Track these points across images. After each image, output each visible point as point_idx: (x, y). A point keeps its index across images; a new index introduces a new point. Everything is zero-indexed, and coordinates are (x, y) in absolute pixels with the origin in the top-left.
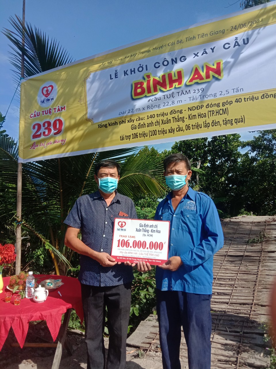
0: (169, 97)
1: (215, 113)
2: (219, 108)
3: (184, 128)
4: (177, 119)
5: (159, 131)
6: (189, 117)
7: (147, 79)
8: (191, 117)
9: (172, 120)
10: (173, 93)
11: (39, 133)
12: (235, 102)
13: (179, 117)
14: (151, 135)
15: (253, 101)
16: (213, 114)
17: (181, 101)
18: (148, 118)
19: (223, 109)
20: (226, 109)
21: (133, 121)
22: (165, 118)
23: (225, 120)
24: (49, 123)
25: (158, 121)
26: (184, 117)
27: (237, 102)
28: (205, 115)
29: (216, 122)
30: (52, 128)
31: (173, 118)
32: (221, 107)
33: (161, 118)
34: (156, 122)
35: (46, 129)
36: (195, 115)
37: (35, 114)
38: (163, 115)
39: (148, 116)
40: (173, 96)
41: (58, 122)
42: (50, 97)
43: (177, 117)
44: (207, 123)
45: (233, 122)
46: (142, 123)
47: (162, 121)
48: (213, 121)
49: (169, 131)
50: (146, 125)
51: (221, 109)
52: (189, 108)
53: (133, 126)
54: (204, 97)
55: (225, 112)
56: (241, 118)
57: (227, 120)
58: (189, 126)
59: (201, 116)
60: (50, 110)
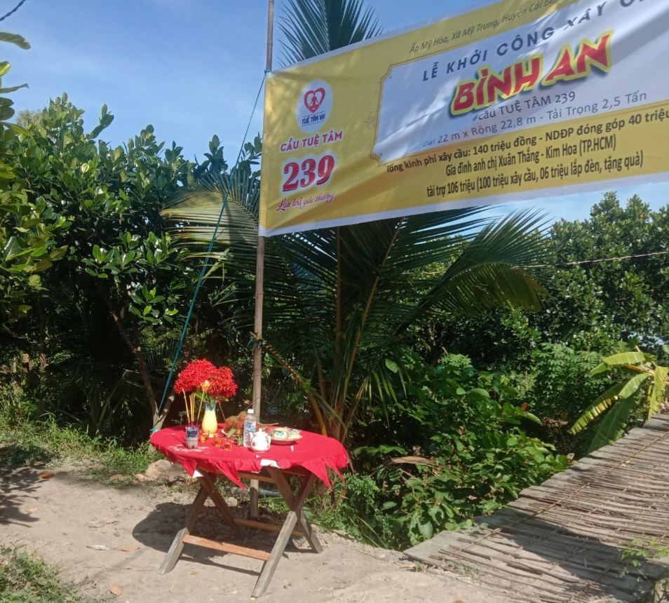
0: (510, 110)
1: (592, 147)
2: (600, 136)
3: (538, 175)
4: (527, 156)
5: (494, 179)
6: (547, 152)
7: (481, 77)
8: (550, 152)
9: (517, 156)
10: (517, 102)
11: (293, 182)
12: (630, 122)
13: (530, 153)
14: (481, 188)
15: (662, 119)
16: (589, 146)
17: (533, 119)
18: (476, 154)
19: (607, 138)
20: (611, 137)
21: (450, 158)
22: (505, 154)
23: (608, 160)
24: (312, 163)
25: (494, 159)
26: (538, 152)
27: (633, 122)
28: (576, 149)
29: (592, 164)
30: (316, 171)
31: (519, 153)
32: (604, 134)
33: (499, 153)
34: (489, 161)
35: (305, 173)
36: (558, 149)
37: (290, 145)
39: (475, 148)
40: (519, 108)
41: (326, 161)
42: (318, 112)
43: (525, 152)
44: (577, 165)
45: (623, 164)
46: (465, 163)
47: (501, 160)
48: (588, 161)
49: (512, 178)
50: (473, 166)
51: (603, 138)
52: (547, 134)
53: (449, 168)
54: (576, 111)
55: (610, 142)
56: (636, 155)
57: (612, 159)
58: (547, 170)
59: (568, 150)
60: (316, 138)
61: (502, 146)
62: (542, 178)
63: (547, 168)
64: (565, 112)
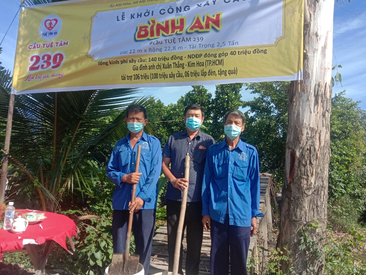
0: (170, 42)
1: (212, 63)
3: (184, 75)
4: (178, 65)
5: (160, 75)
6: (189, 64)
7: (151, 24)
8: (190, 64)
9: (172, 65)
10: (174, 38)
11: (37, 66)
12: (230, 54)
13: (179, 63)
14: (153, 78)
15: (246, 54)
16: (210, 63)
17: (181, 48)
18: (150, 61)
19: (219, 60)
20: (221, 60)
21: (135, 62)
22: (166, 63)
23: (220, 70)
24: (49, 57)
25: (160, 64)
26: (184, 64)
27: (232, 54)
28: (203, 64)
29: (212, 72)
30: (51, 61)
31: (174, 63)
32: (218, 58)
33: (162, 62)
34: (157, 66)
35: (44, 62)
36: (194, 63)
37: (35, 46)
38: (164, 59)
39: (150, 58)
40: (174, 42)
41: (58, 57)
42: (53, 31)
43: (177, 63)
44: (204, 71)
45: (227, 73)
46: (144, 65)
47: (164, 65)
48: (210, 70)
49: (170, 75)
50: (148, 67)
51: (217, 60)
52: (189, 55)
53: (134, 67)
54: (203, 46)
55: (221, 62)
56: (234, 69)
57: (222, 70)
58: (188, 73)
59: (199, 64)
60: (51, 44)
61: (165, 59)
62: (186, 76)
63: (188, 72)
64: (198, 46)
